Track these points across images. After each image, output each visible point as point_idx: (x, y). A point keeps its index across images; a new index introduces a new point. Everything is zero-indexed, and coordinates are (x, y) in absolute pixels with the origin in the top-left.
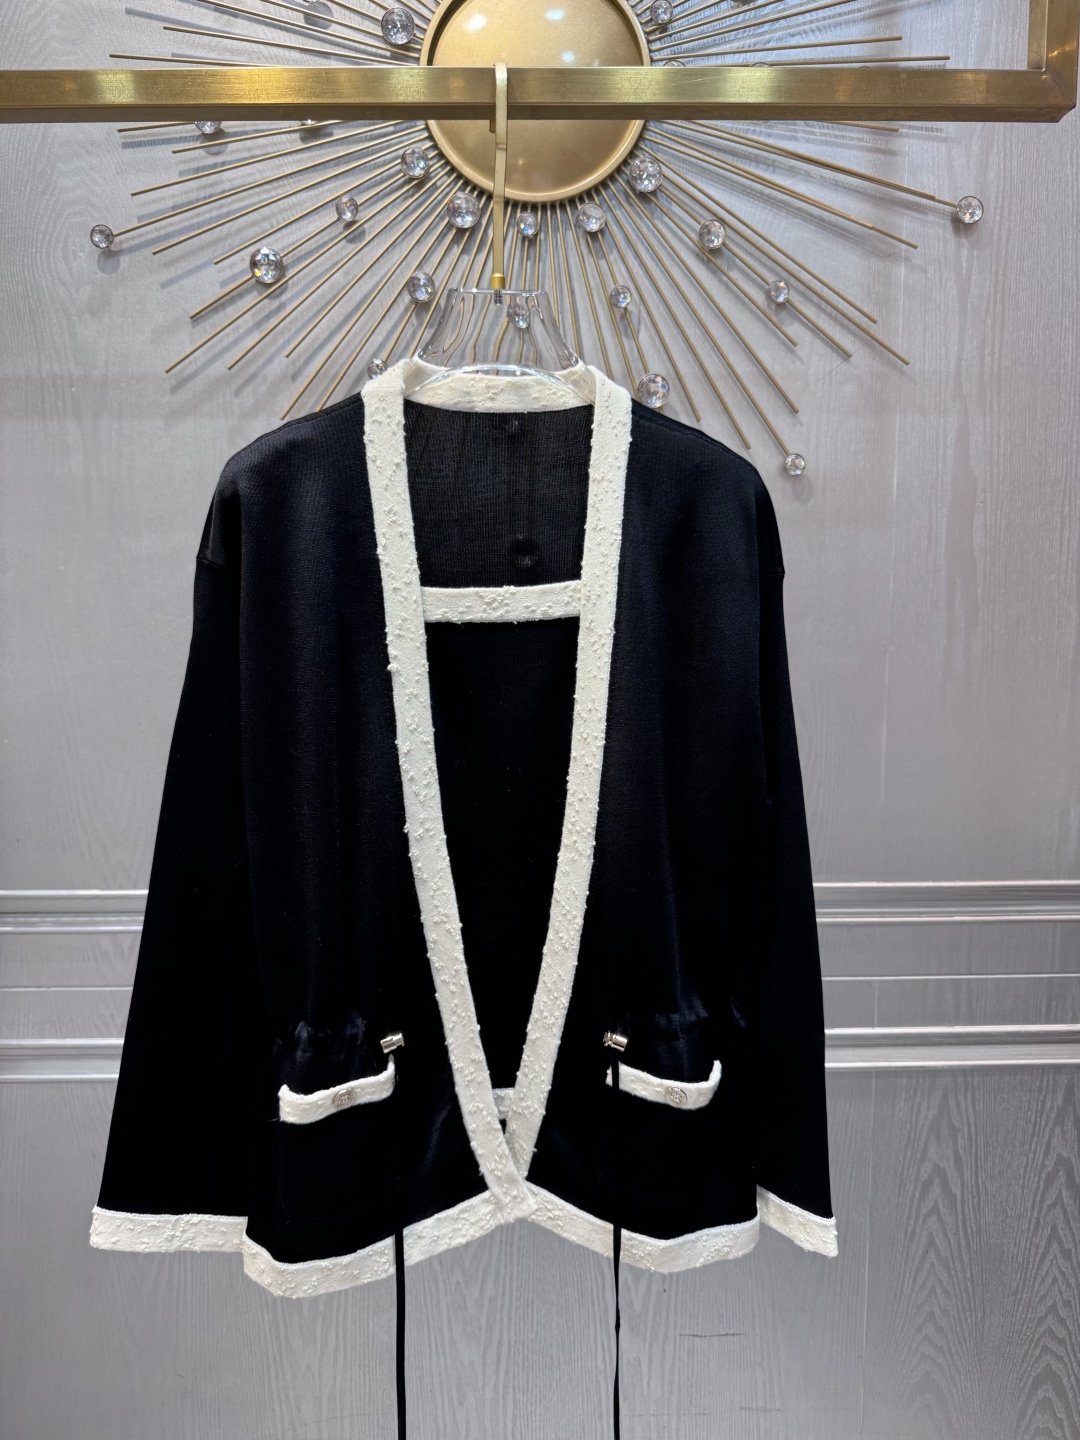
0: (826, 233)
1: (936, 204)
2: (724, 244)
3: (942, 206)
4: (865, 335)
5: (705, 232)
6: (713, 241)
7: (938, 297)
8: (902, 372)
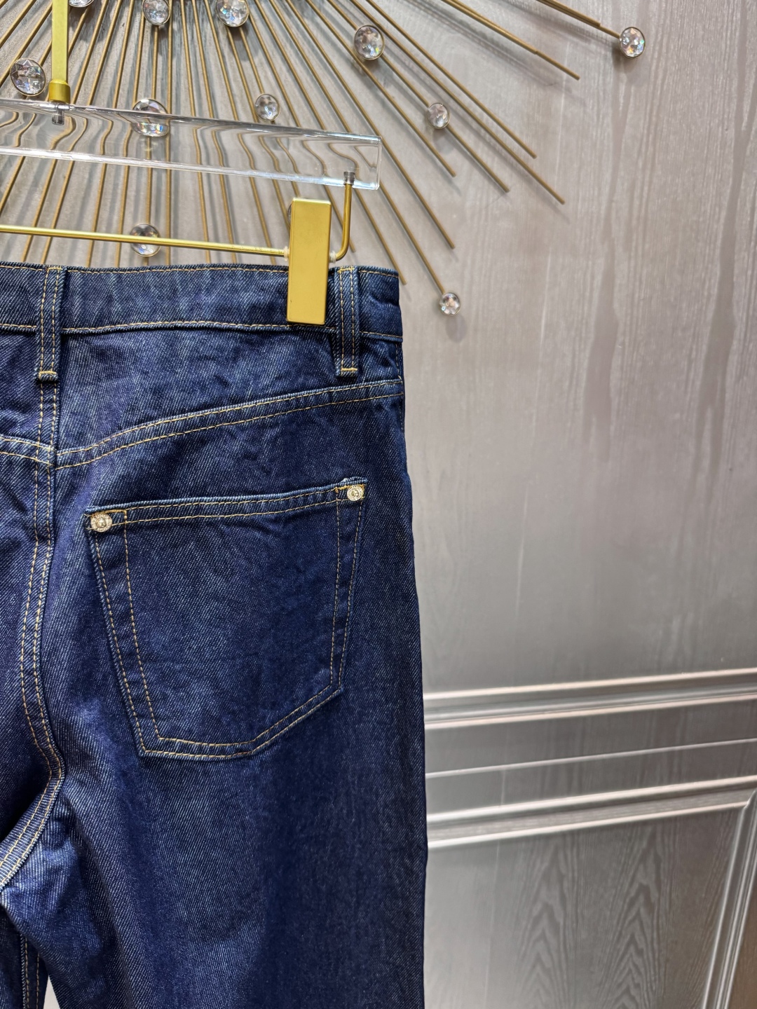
0: (488, 52)
1: (600, 31)
2: (381, 56)
3: (604, 34)
4: (522, 168)
5: (360, 40)
6: (369, 51)
7: (594, 134)
8: (556, 210)
